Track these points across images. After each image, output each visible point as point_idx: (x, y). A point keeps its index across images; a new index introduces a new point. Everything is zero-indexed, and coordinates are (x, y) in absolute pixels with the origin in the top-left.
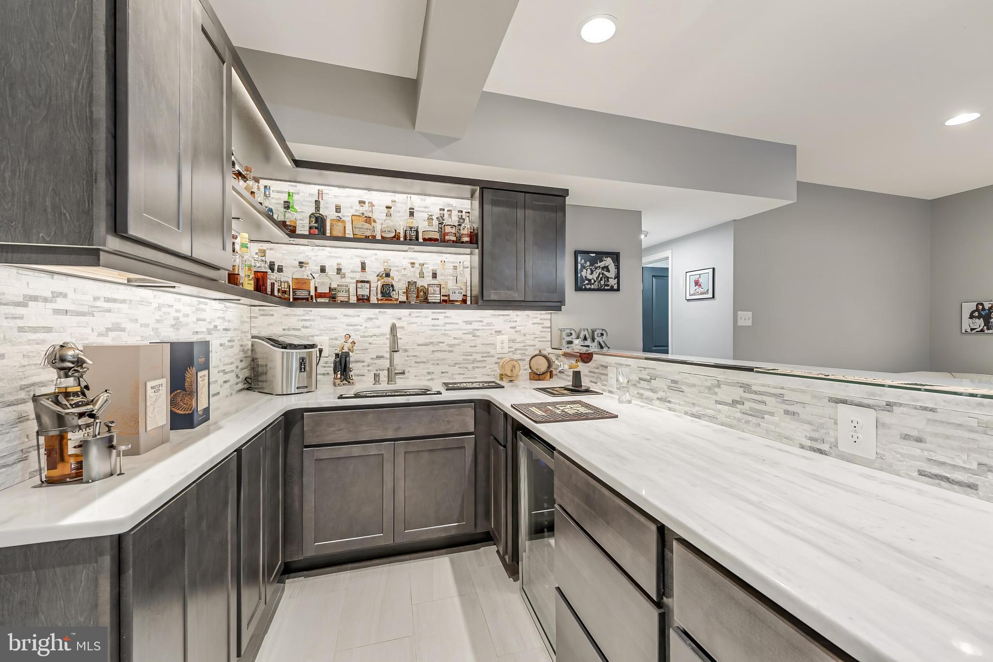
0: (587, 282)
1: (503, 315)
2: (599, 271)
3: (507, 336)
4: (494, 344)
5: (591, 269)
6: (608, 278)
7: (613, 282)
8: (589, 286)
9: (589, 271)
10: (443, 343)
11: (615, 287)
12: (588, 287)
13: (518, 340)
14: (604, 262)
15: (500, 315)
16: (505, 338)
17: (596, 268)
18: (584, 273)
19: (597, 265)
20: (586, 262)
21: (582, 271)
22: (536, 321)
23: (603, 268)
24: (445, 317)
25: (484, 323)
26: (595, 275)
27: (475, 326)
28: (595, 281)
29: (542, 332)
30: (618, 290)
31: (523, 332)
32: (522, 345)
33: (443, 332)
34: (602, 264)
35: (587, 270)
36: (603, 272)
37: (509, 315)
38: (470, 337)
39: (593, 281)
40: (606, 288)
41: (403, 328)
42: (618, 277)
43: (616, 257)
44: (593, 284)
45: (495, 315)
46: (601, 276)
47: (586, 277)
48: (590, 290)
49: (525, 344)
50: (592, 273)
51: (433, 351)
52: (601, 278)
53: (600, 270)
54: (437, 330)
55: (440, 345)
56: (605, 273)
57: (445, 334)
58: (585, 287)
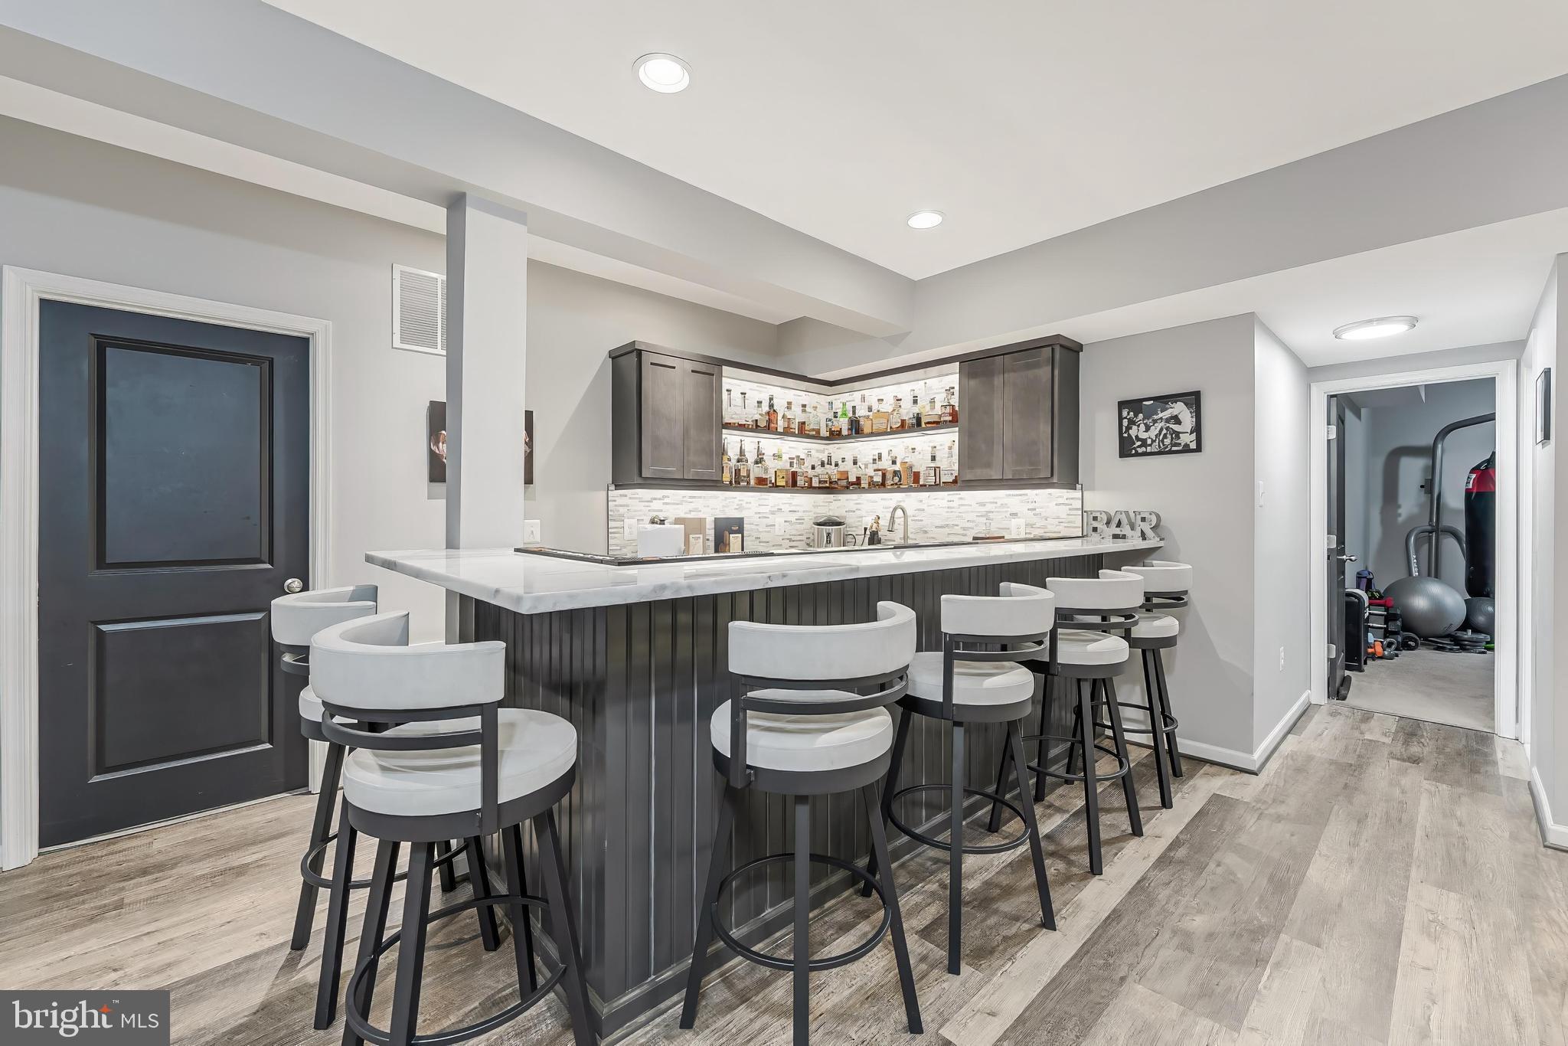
0: (1139, 443)
1: (1020, 495)
2: (1159, 425)
3: (1024, 520)
4: (1008, 529)
5: (1146, 424)
6: (1178, 434)
7: (1188, 439)
8: (1144, 449)
9: (1142, 426)
10: (957, 525)
11: (1193, 446)
12: (1140, 450)
13: (1038, 525)
14: (1170, 411)
15: (1017, 495)
16: (1021, 522)
17: (1155, 421)
18: (1133, 432)
19: (1155, 417)
20: (1136, 415)
21: (1128, 428)
22: (1061, 501)
23: (1168, 421)
24: (961, 498)
25: (999, 505)
26: (1153, 432)
27: (989, 507)
28: (1153, 441)
29: (1068, 515)
30: (1199, 449)
31: (1043, 514)
32: (1042, 531)
33: (957, 514)
34: (1166, 414)
35: (1139, 426)
36: (1168, 425)
37: (1027, 495)
38: (983, 520)
39: (1149, 441)
40: (1174, 449)
41: (924, 510)
42: (1197, 429)
43: (1193, 400)
44: (1150, 445)
45: (1010, 495)
46: (1164, 431)
47: (1137, 437)
48: (1145, 454)
49: (1046, 530)
50: (1148, 428)
51: (949, 534)
52: (1165, 435)
53: (1163, 424)
54: (952, 512)
55: (956, 527)
56: (1171, 426)
57: (959, 517)
58: (1137, 451)
